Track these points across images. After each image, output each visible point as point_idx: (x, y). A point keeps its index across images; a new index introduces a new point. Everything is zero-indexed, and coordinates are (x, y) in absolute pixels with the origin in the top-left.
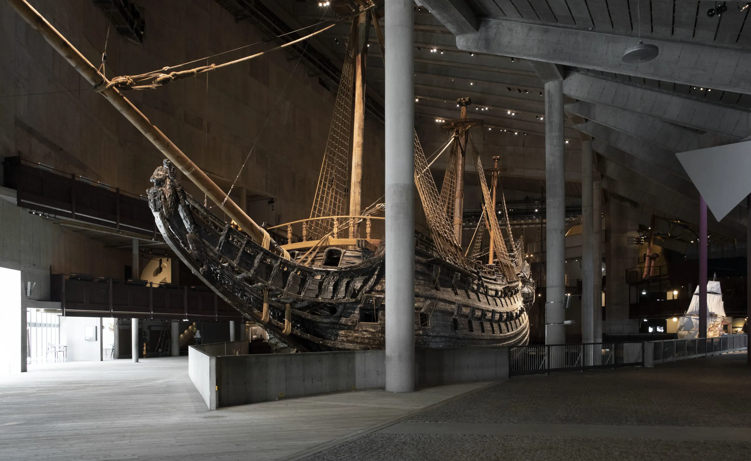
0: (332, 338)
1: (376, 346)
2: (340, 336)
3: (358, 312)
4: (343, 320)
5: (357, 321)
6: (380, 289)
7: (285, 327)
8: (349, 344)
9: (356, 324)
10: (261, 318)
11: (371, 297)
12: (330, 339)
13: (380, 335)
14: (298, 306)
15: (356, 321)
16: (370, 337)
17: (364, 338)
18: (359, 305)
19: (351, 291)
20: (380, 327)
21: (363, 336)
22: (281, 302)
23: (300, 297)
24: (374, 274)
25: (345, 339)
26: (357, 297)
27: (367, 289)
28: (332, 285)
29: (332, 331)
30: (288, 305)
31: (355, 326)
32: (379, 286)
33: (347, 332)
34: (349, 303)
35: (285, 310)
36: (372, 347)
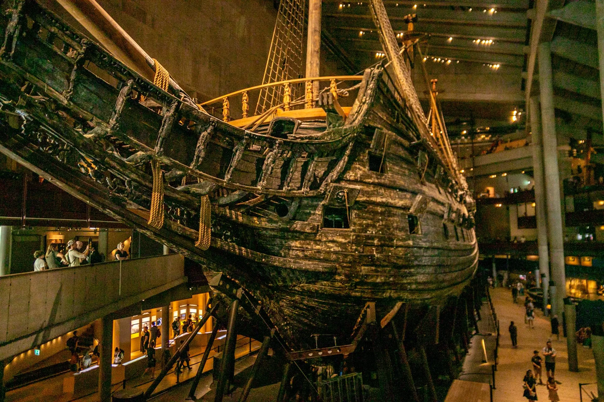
0: (281, 252)
1: (348, 265)
2: (293, 250)
3: (320, 213)
4: (298, 225)
5: (320, 227)
6: (352, 178)
7: (200, 235)
8: (307, 262)
9: (318, 231)
10: (147, 221)
11: (341, 188)
12: (278, 255)
13: (354, 248)
14: (224, 201)
15: (318, 225)
16: (339, 251)
17: (329, 253)
18: (321, 201)
19: (310, 178)
20: (353, 236)
21: (328, 250)
22: (191, 192)
23: (223, 182)
24: (344, 154)
25: (300, 254)
26: (318, 188)
27: (334, 177)
28: (280, 166)
29: (281, 242)
30: (204, 199)
31: (315, 234)
32: (351, 173)
33: (303, 244)
34: (307, 198)
35: (200, 206)
36: (341, 266)
